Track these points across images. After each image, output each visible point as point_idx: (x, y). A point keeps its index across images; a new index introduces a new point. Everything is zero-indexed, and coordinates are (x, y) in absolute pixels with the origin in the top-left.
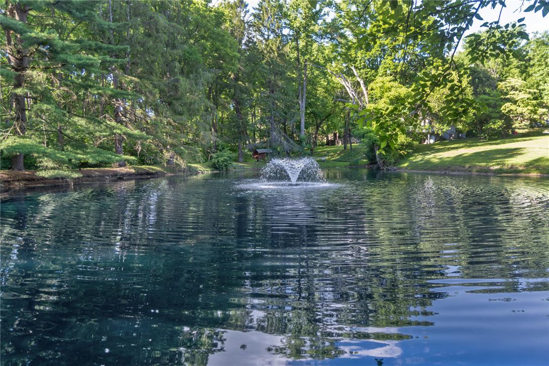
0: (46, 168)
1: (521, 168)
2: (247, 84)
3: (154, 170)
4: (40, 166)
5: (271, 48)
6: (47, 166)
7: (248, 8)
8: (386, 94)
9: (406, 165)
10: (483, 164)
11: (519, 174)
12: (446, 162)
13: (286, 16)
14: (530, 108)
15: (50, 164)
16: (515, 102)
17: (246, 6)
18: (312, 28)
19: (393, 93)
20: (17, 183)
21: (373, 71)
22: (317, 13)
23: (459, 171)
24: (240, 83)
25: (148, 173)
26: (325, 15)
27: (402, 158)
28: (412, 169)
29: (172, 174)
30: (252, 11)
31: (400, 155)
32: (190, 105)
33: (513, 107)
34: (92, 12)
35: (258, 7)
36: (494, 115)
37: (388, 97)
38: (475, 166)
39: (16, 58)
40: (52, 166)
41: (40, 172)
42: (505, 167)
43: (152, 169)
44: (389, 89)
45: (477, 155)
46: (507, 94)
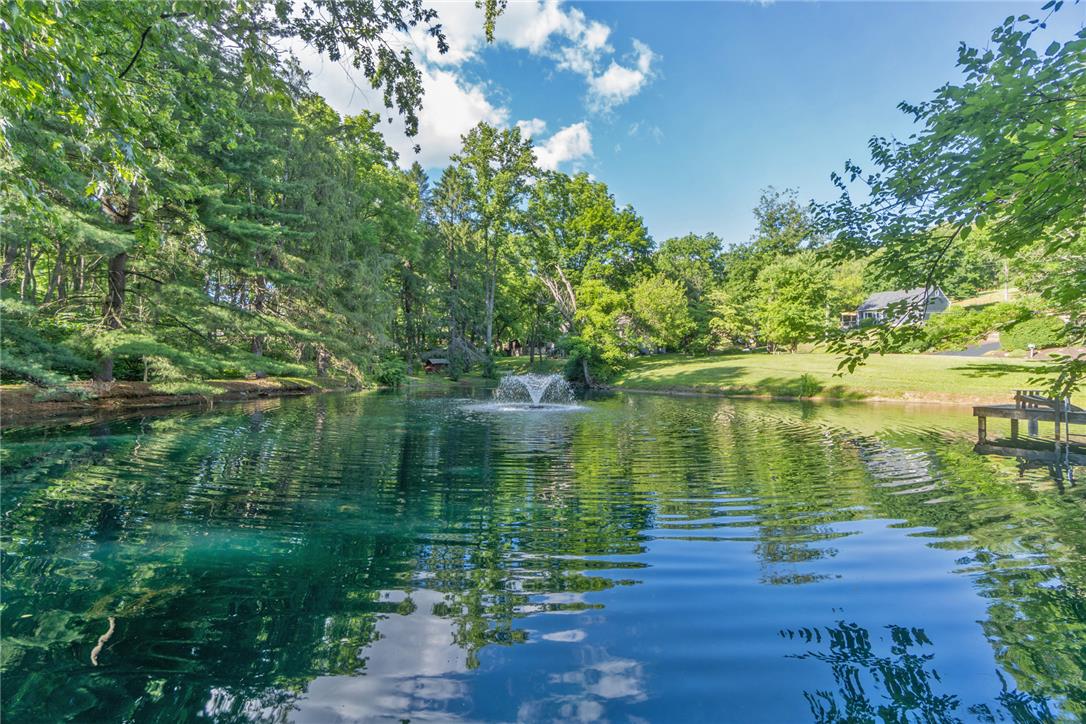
0: (167, 380)
1: (751, 390)
2: (424, 275)
3: (306, 383)
4: (156, 376)
5: (458, 235)
6: (167, 377)
7: (428, 181)
8: (597, 301)
9: (621, 383)
10: (712, 384)
11: (751, 396)
12: (669, 380)
13: (475, 197)
14: (737, 324)
15: (174, 373)
16: (722, 317)
17: (426, 179)
18: (507, 215)
19: (605, 300)
20: (111, 402)
21: (577, 272)
22: (511, 198)
23: (686, 391)
24: (417, 273)
25: (299, 389)
26: (518, 201)
27: (616, 374)
28: (630, 388)
29: (331, 390)
30: (432, 186)
31: (613, 371)
32: (366, 299)
33: (721, 323)
34: (256, 166)
35: (441, 182)
36: (702, 330)
37: (600, 304)
38: (703, 386)
39: (118, 215)
40: (178, 375)
41: (158, 385)
42: (736, 388)
43: (303, 382)
44: (600, 295)
45: (700, 373)
46: (713, 308)
